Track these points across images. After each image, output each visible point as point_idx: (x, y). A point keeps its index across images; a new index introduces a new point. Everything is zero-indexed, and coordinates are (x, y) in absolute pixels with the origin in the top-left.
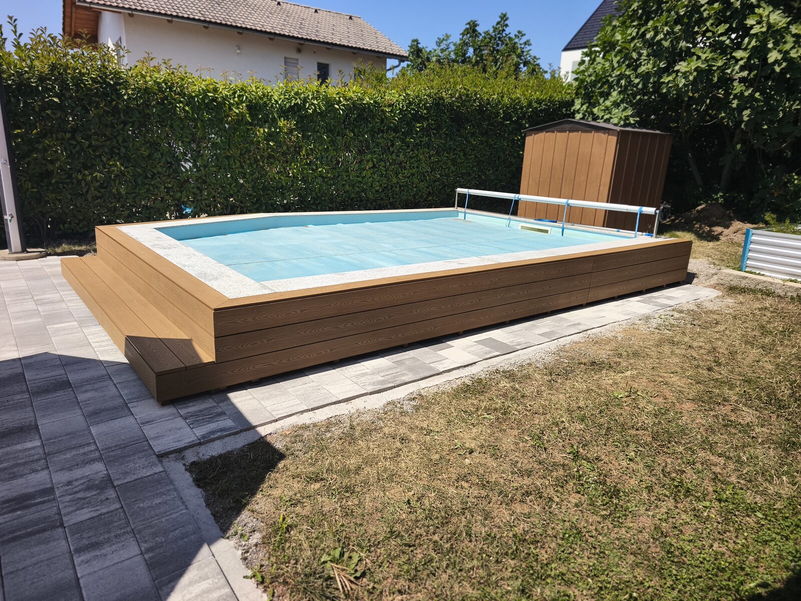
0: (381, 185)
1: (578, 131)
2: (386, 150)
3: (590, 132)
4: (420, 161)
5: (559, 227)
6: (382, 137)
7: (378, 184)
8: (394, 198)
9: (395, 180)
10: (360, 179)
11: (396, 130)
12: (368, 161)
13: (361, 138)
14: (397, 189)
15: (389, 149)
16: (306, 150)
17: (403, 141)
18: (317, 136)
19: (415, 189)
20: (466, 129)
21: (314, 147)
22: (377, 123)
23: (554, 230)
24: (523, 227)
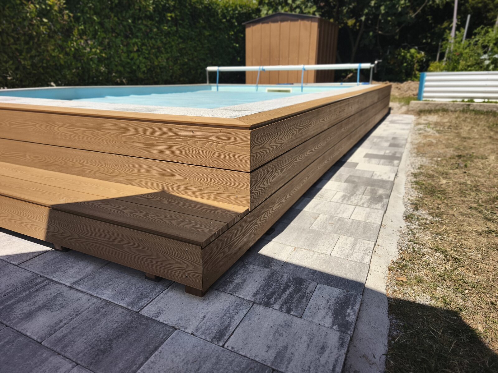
0: (146, 67)
1: (287, 20)
2: (146, 35)
3: (297, 20)
4: (172, 46)
5: (299, 87)
6: (142, 23)
7: (144, 65)
8: (157, 78)
9: (156, 63)
10: (129, 61)
11: (151, 18)
12: (134, 44)
13: (125, 23)
14: (159, 71)
15: (147, 35)
16: (78, 30)
17: (158, 28)
18: (88, 18)
19: (171, 71)
20: (199, 22)
21: (85, 28)
22: (136, 10)
23: (294, 89)
24: (269, 91)
